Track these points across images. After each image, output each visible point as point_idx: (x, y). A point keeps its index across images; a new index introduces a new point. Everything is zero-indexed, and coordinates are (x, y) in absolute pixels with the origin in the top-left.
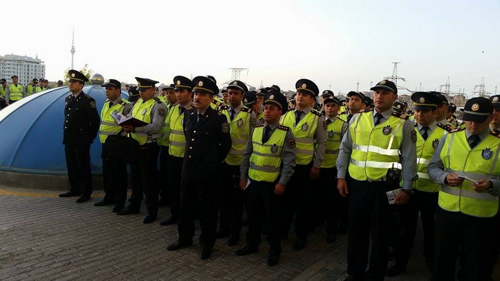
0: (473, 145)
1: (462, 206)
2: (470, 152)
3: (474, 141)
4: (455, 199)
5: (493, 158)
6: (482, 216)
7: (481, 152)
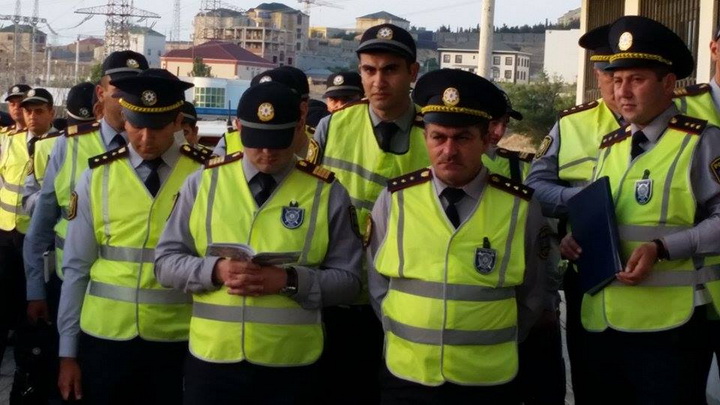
0: (261, 199)
1: (249, 347)
2: (256, 215)
3: (263, 187)
4: (232, 330)
5: (306, 224)
6: (283, 363)
7: (279, 214)
